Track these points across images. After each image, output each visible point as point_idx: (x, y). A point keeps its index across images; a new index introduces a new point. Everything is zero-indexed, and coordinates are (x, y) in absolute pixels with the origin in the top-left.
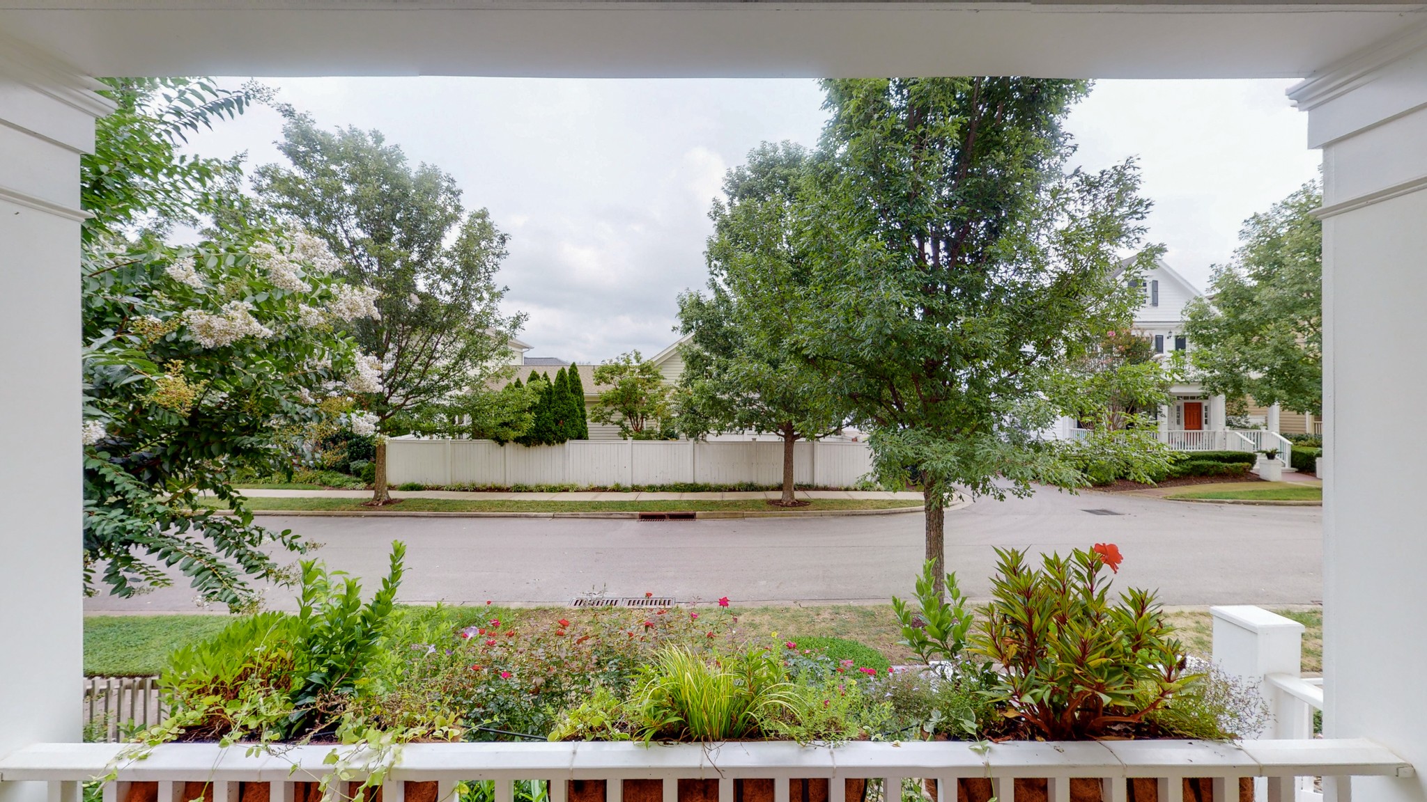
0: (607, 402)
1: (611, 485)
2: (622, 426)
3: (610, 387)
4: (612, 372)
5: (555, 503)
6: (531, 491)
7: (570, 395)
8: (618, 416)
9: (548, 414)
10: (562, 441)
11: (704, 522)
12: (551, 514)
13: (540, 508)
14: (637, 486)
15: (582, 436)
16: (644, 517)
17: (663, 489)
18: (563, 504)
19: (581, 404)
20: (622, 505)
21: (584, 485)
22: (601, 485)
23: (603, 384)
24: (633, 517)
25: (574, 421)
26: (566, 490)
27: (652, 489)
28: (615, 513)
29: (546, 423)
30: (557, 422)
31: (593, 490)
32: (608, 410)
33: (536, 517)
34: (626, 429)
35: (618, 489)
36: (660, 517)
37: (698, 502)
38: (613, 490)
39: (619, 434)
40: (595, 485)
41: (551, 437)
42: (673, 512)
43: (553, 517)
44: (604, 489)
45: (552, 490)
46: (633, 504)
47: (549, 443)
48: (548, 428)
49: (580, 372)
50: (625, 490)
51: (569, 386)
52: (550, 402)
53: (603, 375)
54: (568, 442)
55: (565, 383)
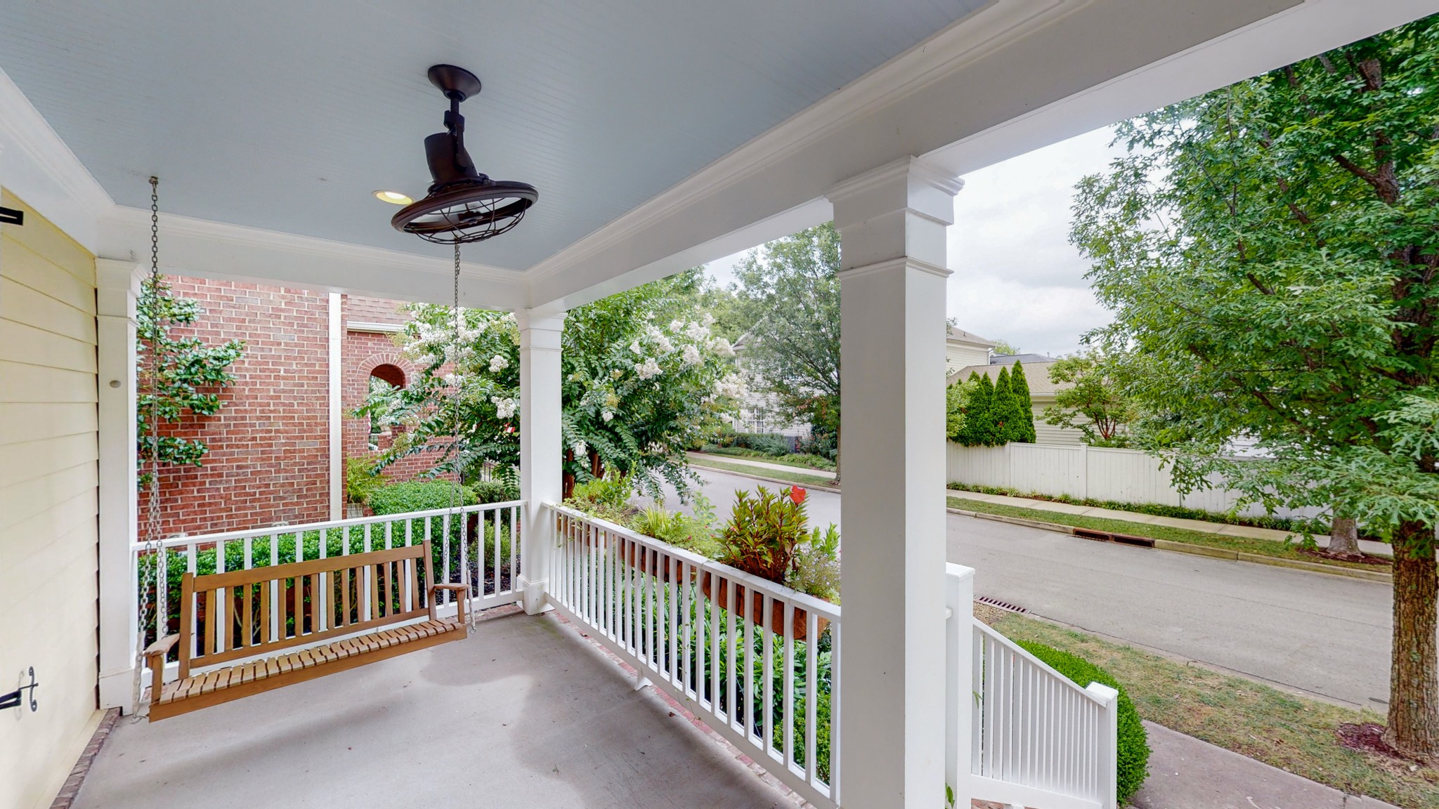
0: (1065, 401)
1: (1058, 495)
2: (1086, 430)
3: (1071, 386)
4: (1070, 368)
5: (984, 504)
6: (968, 490)
7: (1013, 395)
8: (1082, 419)
9: (986, 415)
10: (1002, 443)
11: (1160, 552)
12: (974, 513)
13: (965, 506)
14: (1092, 501)
15: (1026, 438)
16: (1079, 534)
17: (1128, 508)
18: (990, 506)
19: (1026, 406)
20: (1058, 517)
21: (1026, 491)
22: (1046, 493)
23: (1061, 382)
24: (1065, 532)
25: (1015, 422)
26: (1004, 494)
27: (1112, 506)
28: (1043, 524)
29: (984, 424)
30: (996, 424)
31: (1036, 497)
32: (1070, 411)
33: (958, 513)
34: (1091, 435)
35: (1065, 500)
36: (1103, 537)
37: (1169, 529)
38: (1060, 501)
39: (1082, 439)
40: (1038, 493)
41: (989, 438)
42: (1121, 535)
43: (976, 517)
44: (1050, 499)
45: (990, 491)
46: (1071, 518)
47: (988, 444)
48: (985, 429)
49: (1027, 371)
50: (1076, 503)
51: (1010, 386)
52: (990, 404)
53: (1061, 372)
54: (1009, 445)
55: (1006, 382)
